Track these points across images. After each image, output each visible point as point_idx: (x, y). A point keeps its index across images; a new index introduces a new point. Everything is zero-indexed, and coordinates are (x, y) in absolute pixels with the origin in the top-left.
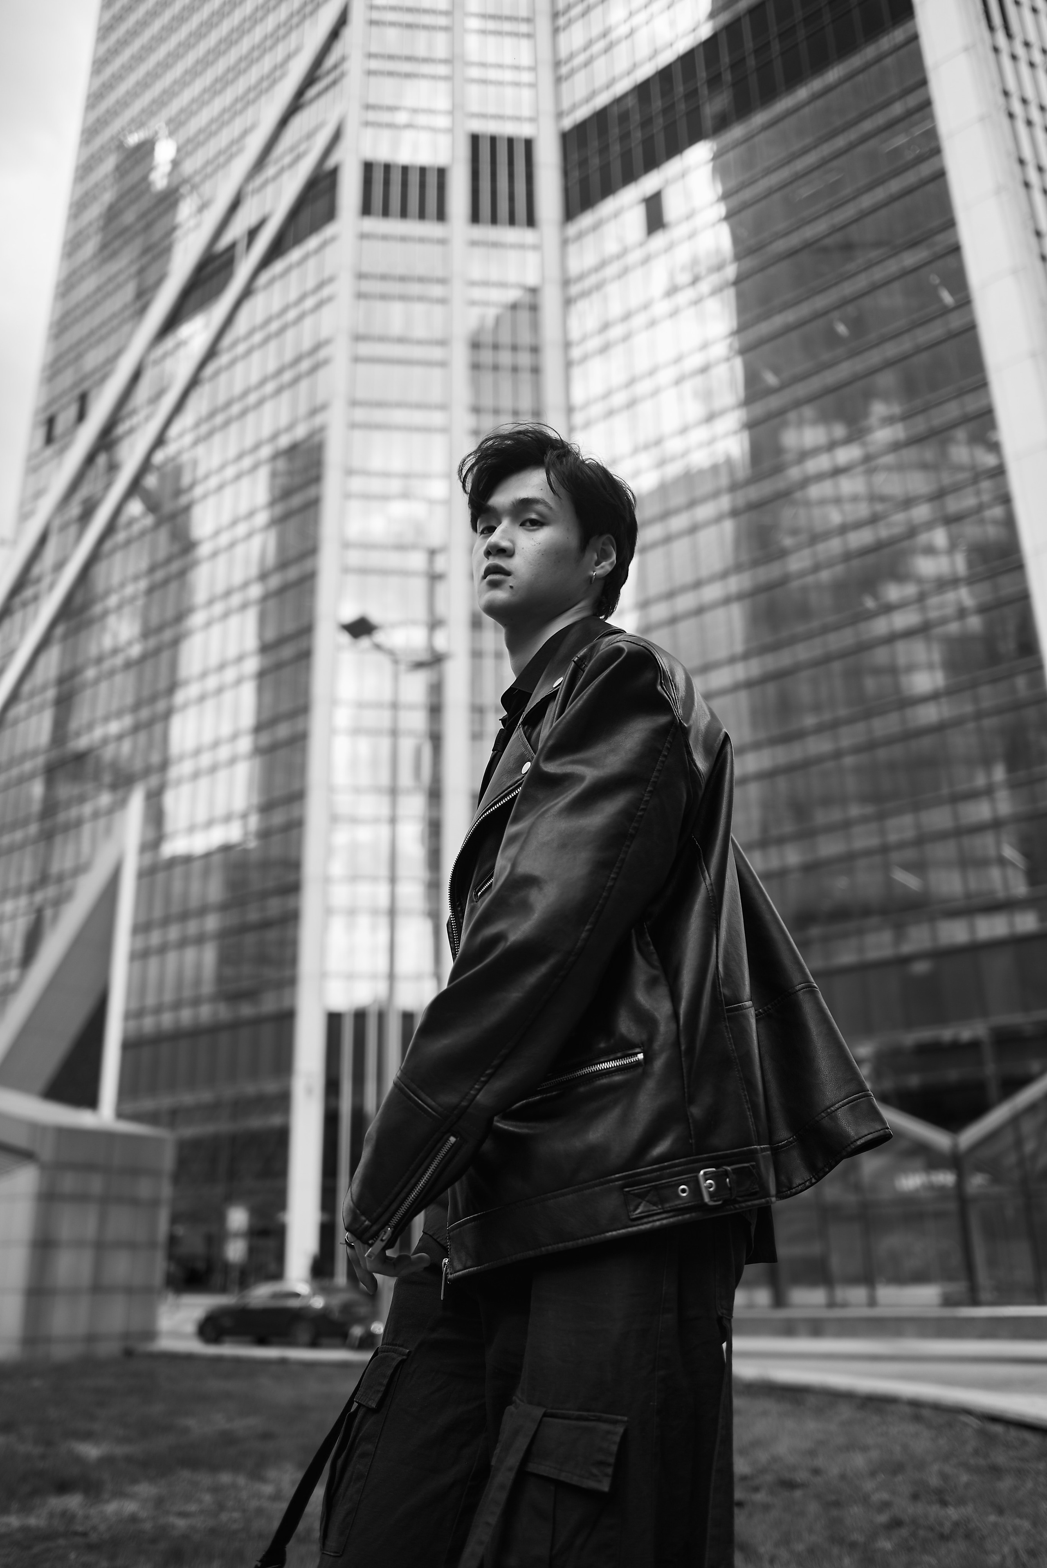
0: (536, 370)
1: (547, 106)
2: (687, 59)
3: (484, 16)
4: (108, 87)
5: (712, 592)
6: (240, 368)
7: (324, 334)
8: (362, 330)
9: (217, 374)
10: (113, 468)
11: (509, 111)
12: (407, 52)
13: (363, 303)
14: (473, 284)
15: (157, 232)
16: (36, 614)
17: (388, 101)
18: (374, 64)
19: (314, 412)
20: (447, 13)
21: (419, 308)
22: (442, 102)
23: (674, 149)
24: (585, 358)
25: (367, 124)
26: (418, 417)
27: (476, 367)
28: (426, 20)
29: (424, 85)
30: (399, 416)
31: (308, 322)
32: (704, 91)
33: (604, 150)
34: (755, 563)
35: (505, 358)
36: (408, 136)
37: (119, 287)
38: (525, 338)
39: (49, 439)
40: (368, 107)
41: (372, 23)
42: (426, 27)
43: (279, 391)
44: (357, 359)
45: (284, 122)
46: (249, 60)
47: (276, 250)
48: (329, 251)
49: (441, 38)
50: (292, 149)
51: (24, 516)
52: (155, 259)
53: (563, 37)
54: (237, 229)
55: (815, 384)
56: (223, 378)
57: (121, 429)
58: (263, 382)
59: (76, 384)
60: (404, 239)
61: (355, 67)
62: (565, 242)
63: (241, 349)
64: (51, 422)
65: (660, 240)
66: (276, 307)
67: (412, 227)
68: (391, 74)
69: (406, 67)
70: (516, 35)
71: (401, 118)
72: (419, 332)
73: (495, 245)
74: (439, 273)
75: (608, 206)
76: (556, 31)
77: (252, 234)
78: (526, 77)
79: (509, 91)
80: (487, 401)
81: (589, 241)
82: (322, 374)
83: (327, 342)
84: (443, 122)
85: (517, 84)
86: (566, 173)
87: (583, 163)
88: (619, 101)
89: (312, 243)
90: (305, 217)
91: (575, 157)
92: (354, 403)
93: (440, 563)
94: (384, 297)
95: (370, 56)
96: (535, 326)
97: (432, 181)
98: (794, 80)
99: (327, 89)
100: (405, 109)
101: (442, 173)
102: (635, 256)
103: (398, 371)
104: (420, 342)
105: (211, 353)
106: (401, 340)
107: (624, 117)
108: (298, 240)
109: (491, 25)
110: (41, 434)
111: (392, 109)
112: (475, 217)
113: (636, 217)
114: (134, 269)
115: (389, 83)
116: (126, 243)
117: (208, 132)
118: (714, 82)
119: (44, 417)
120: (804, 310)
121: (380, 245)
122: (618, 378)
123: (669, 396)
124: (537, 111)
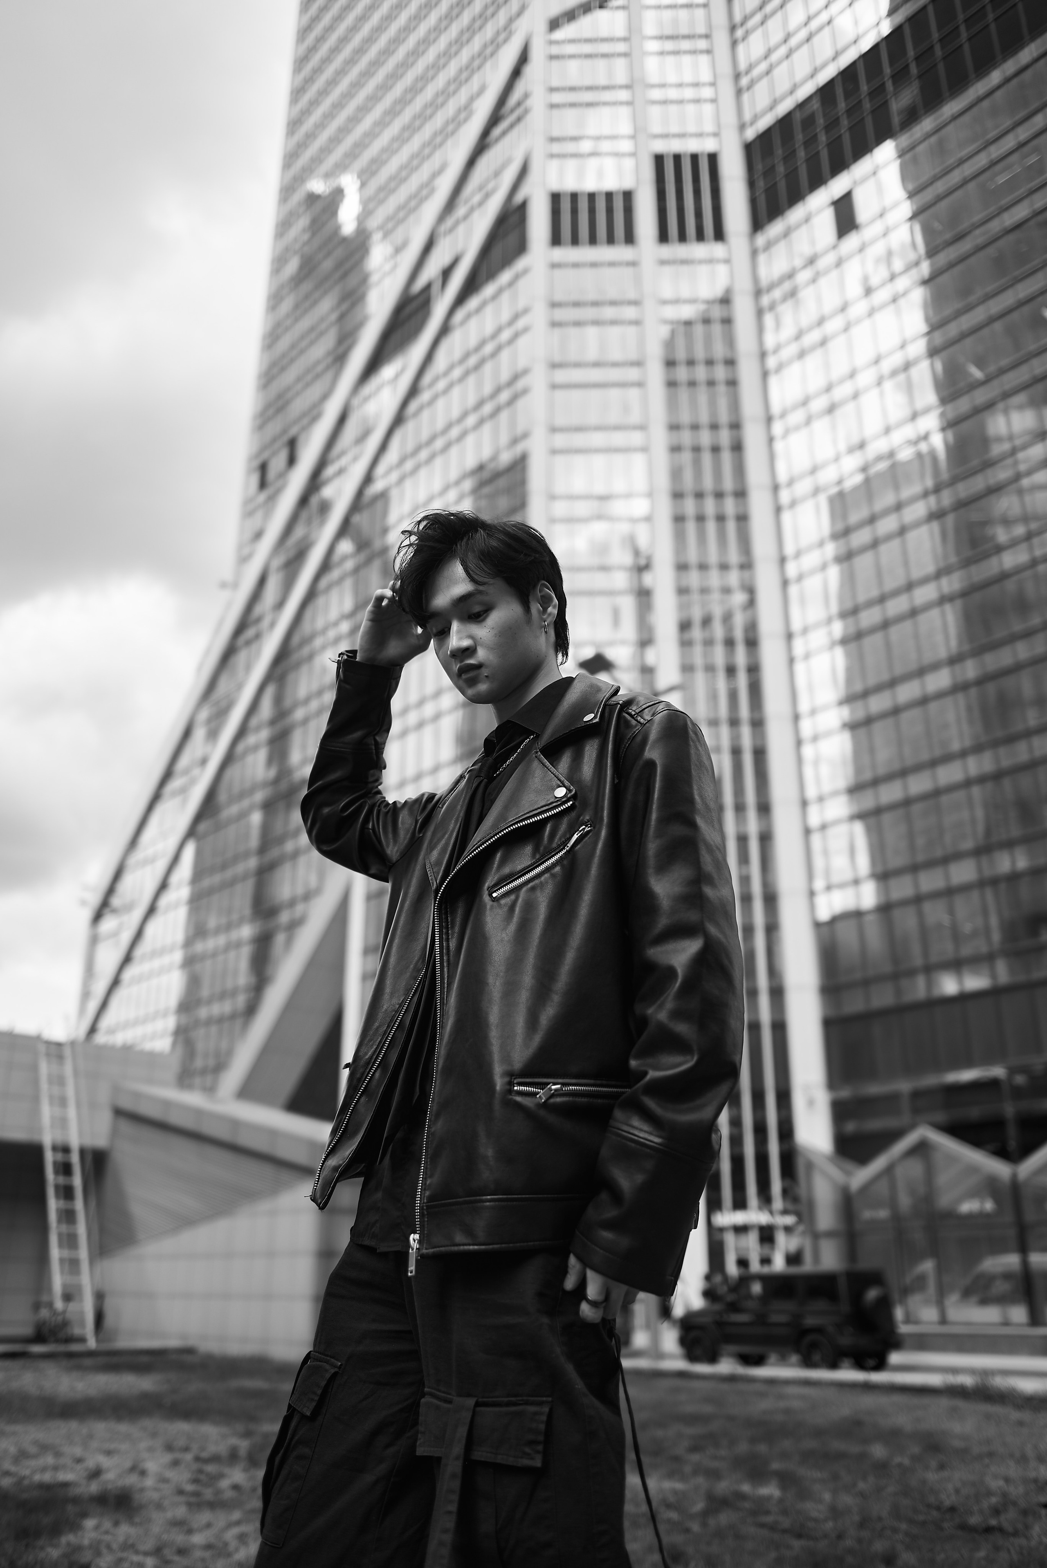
0: (733, 383)
1: (730, 118)
2: (871, 56)
3: (660, 38)
4: (302, 146)
5: (925, 594)
6: (441, 403)
7: (521, 364)
8: (557, 358)
9: (420, 409)
10: (325, 508)
11: (691, 128)
12: (588, 82)
13: (557, 331)
14: (665, 302)
15: (352, 281)
16: (259, 653)
17: (572, 132)
18: (557, 98)
19: (515, 441)
20: (625, 39)
21: (614, 332)
22: (625, 128)
23: (862, 149)
24: (780, 368)
25: (552, 156)
26: (618, 439)
27: (671, 384)
28: (605, 48)
29: (605, 112)
30: (597, 439)
31: (505, 355)
32: (890, 86)
33: (789, 157)
34: (967, 563)
35: (701, 373)
36: (593, 163)
37: (322, 334)
38: (719, 351)
39: (263, 484)
40: (553, 140)
41: (552, 57)
42: (605, 56)
43: (481, 422)
44: (554, 387)
45: (471, 163)
46: (434, 106)
47: (471, 286)
48: (522, 283)
49: (620, 64)
50: (481, 188)
51: (243, 559)
52: (353, 305)
53: (741, 48)
54: (432, 270)
55: (1022, 374)
56: (425, 415)
57: (330, 471)
58: (464, 415)
59: (284, 431)
60: (594, 265)
61: (537, 102)
62: (754, 253)
63: (441, 385)
64: (263, 468)
65: (852, 241)
66: (473, 342)
67: (603, 253)
68: (573, 105)
69: (588, 97)
70: (694, 52)
71: (586, 146)
72: (616, 355)
73: (685, 262)
74: (632, 295)
75: (796, 214)
76: (734, 43)
77: (446, 273)
78: (707, 93)
79: (691, 108)
80: (685, 418)
81: (780, 249)
82: (521, 403)
83: (525, 372)
84: (626, 146)
85: (697, 101)
86: (751, 184)
87: (769, 172)
88: (801, 106)
89: (505, 277)
90: (497, 252)
91: (759, 167)
92: (554, 430)
93: (648, 579)
94: (578, 324)
95: (552, 90)
96: (730, 341)
97: (619, 205)
98: (984, 66)
99: (512, 126)
100: (588, 137)
101: (628, 196)
102: (829, 259)
103: (595, 395)
104: (615, 365)
105: (413, 391)
106: (597, 364)
107: (809, 122)
108: (492, 275)
109: (669, 46)
110: (255, 479)
111: (575, 139)
112: (663, 237)
113: (826, 221)
114: (334, 317)
115: (570, 114)
116: (326, 293)
117: (399, 179)
118: (900, 76)
119: (256, 463)
120: (1008, 299)
121: (571, 273)
122: (816, 382)
123: (870, 400)
124: (719, 125)
